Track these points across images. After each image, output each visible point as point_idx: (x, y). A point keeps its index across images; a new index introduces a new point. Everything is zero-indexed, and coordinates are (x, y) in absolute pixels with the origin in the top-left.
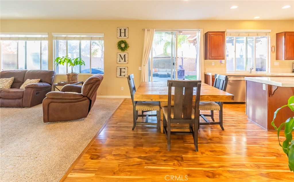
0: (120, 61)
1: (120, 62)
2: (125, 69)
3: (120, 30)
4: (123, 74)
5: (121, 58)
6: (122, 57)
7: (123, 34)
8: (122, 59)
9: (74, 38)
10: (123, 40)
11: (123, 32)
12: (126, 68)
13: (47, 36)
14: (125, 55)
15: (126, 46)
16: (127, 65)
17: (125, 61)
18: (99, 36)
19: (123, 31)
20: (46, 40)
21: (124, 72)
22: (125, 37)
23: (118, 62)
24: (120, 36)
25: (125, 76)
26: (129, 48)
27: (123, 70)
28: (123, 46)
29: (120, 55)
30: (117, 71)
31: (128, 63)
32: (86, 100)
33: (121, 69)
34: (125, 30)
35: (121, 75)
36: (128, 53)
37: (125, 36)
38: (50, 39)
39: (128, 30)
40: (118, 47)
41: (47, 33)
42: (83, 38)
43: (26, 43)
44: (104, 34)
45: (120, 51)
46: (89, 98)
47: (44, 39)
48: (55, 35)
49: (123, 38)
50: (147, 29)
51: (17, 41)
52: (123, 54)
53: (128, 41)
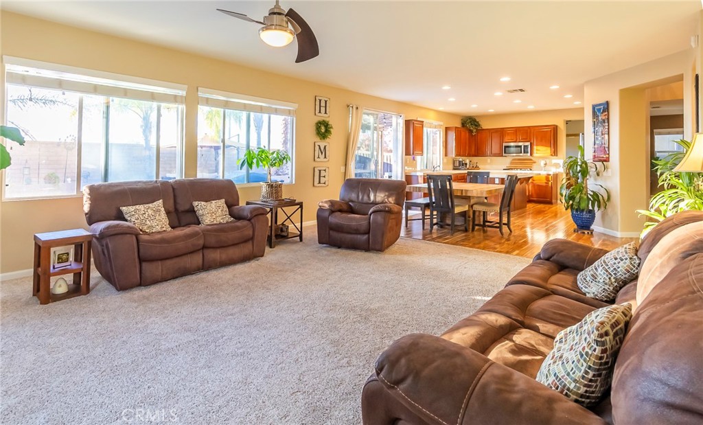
0: (318, 157)
1: (319, 159)
3: (320, 100)
4: (322, 180)
5: (320, 151)
6: (322, 149)
7: (323, 110)
8: (322, 153)
10: (324, 119)
11: (321, 105)
12: (327, 170)
13: (184, 93)
14: (325, 148)
15: (328, 131)
16: (328, 165)
17: (325, 157)
18: (288, 108)
20: (182, 103)
21: (324, 177)
22: (326, 115)
23: (316, 159)
24: (320, 112)
25: (325, 184)
26: (332, 134)
27: (322, 173)
28: (323, 130)
29: (319, 146)
30: (314, 175)
31: (329, 161)
33: (320, 171)
34: (326, 102)
35: (320, 183)
36: (329, 144)
37: (326, 112)
39: (330, 102)
40: (316, 131)
44: (297, 104)
45: (319, 139)
47: (175, 99)
49: (322, 117)
52: (322, 145)
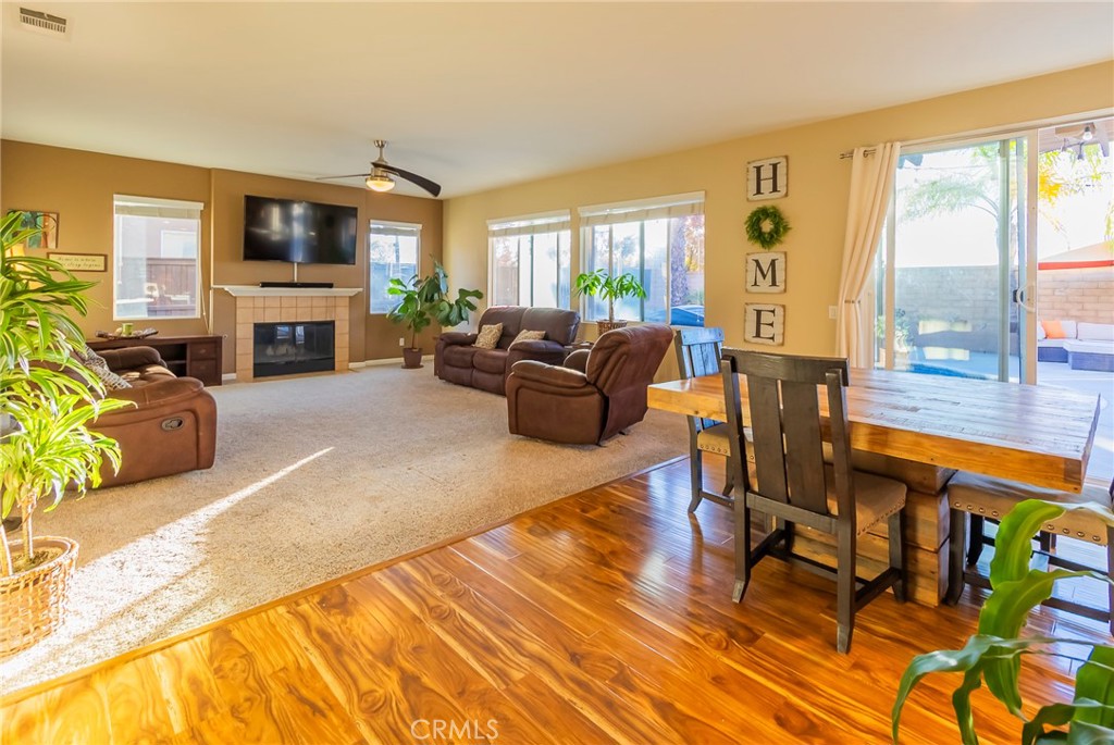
0: (755, 284)
1: (755, 289)
2: (773, 312)
3: (758, 169)
4: (765, 331)
5: (759, 272)
6: (765, 267)
7: (767, 185)
8: (764, 276)
9: (626, 218)
10: (768, 204)
11: (769, 175)
12: (779, 311)
13: (568, 218)
14: (773, 263)
15: (780, 228)
16: (782, 300)
17: (774, 283)
18: (691, 202)
19: (767, 173)
20: (568, 228)
21: (771, 325)
22: (775, 195)
23: (749, 287)
24: (759, 192)
25: (772, 338)
26: (790, 233)
27: (766, 317)
28: (767, 227)
29: (757, 261)
30: (745, 320)
31: (785, 290)
32: (592, 393)
33: (759, 313)
34: (775, 166)
35: (758, 335)
36: (785, 254)
37: (775, 189)
38: (575, 225)
39: (785, 164)
40: (748, 232)
41: (568, 211)
42: (647, 214)
43: (532, 238)
44: (703, 192)
45: (757, 246)
46: (600, 391)
47: (561, 226)
48: (585, 213)
49: (768, 199)
50: (862, 150)
51: (517, 237)
52: (765, 258)
53: (788, 208)
